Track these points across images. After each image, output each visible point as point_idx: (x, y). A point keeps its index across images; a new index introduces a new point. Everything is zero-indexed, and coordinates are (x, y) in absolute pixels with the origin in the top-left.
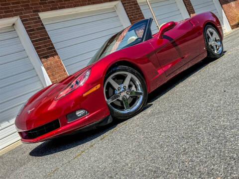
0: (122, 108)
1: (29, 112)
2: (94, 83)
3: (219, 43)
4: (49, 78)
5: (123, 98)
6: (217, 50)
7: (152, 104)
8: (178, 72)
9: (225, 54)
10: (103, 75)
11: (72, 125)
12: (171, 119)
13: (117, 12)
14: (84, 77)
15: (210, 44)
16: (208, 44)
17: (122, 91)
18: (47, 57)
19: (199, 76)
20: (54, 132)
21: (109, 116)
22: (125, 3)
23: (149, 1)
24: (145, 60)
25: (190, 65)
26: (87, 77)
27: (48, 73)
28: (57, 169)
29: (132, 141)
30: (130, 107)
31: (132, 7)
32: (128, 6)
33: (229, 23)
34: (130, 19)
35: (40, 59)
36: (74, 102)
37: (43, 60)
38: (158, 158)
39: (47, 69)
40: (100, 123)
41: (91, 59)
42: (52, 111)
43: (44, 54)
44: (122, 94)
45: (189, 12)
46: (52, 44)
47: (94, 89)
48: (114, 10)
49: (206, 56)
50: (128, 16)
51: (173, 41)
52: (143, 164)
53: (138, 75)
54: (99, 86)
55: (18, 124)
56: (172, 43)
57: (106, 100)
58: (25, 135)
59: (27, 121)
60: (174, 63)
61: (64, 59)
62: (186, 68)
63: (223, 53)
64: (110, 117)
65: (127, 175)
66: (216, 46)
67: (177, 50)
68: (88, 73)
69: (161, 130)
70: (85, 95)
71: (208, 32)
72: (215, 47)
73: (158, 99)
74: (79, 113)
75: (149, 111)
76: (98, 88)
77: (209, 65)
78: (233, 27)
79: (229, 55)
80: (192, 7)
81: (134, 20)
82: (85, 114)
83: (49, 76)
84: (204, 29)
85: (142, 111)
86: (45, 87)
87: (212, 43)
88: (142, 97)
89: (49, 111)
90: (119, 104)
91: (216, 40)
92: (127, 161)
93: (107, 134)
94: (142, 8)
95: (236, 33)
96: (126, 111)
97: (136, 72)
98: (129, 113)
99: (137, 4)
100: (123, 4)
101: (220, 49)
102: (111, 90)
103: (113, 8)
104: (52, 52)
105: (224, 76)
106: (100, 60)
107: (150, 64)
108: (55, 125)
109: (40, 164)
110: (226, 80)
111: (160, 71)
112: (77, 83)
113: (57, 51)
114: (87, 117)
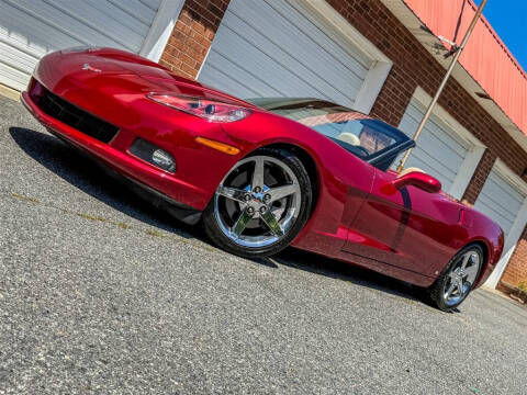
0: (229, 222)
1: (86, 67)
2: (232, 139)
3: (464, 289)
4: (162, 51)
5: (247, 209)
6: (452, 296)
7: (276, 267)
8: (363, 263)
9: (456, 314)
10: (259, 143)
11: (127, 159)
12: (288, 321)
13: (369, 74)
14: (229, 114)
15: (451, 274)
16: (448, 272)
17: (259, 197)
18: (195, 17)
19: (387, 304)
20: (89, 140)
21: (199, 211)
22: (394, 75)
23: (431, 114)
24: (340, 193)
25: (390, 273)
26: (232, 119)
27: (169, 41)
28: (35, 202)
29: (197, 289)
30: (243, 234)
31: (397, 92)
32: (394, 83)
33: (503, 275)
34: (375, 104)
35: (184, 8)
36: (170, 132)
37: (186, 14)
38: (218, 361)
39: (175, 34)
40: (174, 206)
41: (257, 97)
42: (119, 104)
43: (197, 7)
44: (253, 203)
45: (465, 194)
46: (225, 8)
47: (223, 148)
48: (368, 65)
49: (425, 285)
50: (378, 99)
51: (408, 211)
52: (185, 346)
53: (307, 201)
54: (235, 151)
55: (47, 65)
56: (404, 212)
57: (221, 183)
58: (38, 92)
59: (66, 77)
60: (370, 243)
61: (217, 48)
62: (379, 269)
63: (452, 309)
64: (199, 214)
65: (144, 335)
66: (456, 288)
67: (399, 230)
68: (241, 114)
69: (258, 322)
70: (200, 140)
71: (468, 255)
72: (452, 287)
73: (294, 270)
74: (159, 156)
75: (263, 271)
76: (230, 153)
77: (415, 302)
78: (501, 286)
79: (459, 322)
80: (479, 192)
81: (379, 114)
82: (168, 167)
83: (167, 48)
84: (468, 245)
85: (254, 260)
86: (142, 55)
87: (455, 276)
88: (275, 239)
89: (116, 99)
90: (231, 211)
91: (464, 280)
92: (163, 313)
93: (165, 233)
94: (409, 110)
95: (498, 300)
96: (229, 233)
97: (310, 194)
98: (230, 239)
99: (410, 96)
100: (391, 72)
101: (456, 299)
102: (243, 177)
103: (369, 61)
104: (212, 18)
105: (424, 345)
106: (272, 112)
107: (341, 206)
108: (103, 131)
109: (14, 161)
110: (424, 356)
111: (341, 233)
112: (208, 110)
113: (221, 26)
114: (163, 175)
